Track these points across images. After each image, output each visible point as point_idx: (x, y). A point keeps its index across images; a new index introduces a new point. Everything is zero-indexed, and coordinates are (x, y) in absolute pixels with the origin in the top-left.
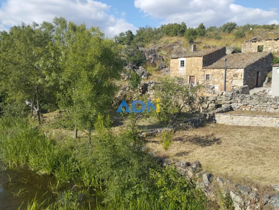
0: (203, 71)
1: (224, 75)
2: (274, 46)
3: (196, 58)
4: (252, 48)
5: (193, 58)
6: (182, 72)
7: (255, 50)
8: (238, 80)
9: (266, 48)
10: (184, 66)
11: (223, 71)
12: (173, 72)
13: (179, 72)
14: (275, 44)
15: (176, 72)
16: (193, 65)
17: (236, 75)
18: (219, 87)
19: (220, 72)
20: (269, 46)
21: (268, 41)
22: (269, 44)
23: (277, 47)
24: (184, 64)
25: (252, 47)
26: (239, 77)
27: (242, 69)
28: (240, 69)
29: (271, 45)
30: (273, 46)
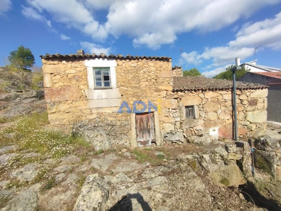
0: (176, 96)
1: (230, 103)
3: (151, 63)
5: (141, 63)
6: (104, 104)
8: (258, 111)
10: (107, 84)
11: (227, 96)
12: (63, 107)
13: (92, 105)
15: (77, 104)
16: (143, 84)
17: (253, 103)
18: (220, 130)
19: (220, 98)
24: (107, 78)
26: (260, 105)
27: (264, 90)
28: (260, 90)
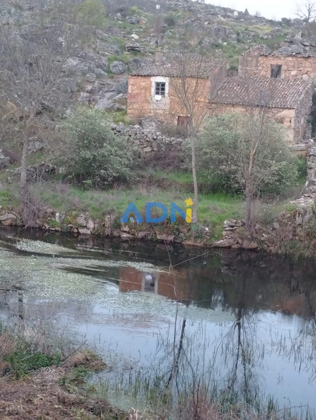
2: (302, 69)
4: (260, 68)
5: (187, 79)
7: (264, 73)
9: (286, 70)
10: (163, 93)
12: (136, 106)
13: (152, 106)
14: (304, 66)
15: (143, 105)
20: (292, 69)
21: (290, 59)
22: (292, 64)
23: (306, 72)
24: (163, 89)
25: (259, 65)
27: (291, 110)
28: (287, 110)
29: (296, 66)
30: (299, 69)
